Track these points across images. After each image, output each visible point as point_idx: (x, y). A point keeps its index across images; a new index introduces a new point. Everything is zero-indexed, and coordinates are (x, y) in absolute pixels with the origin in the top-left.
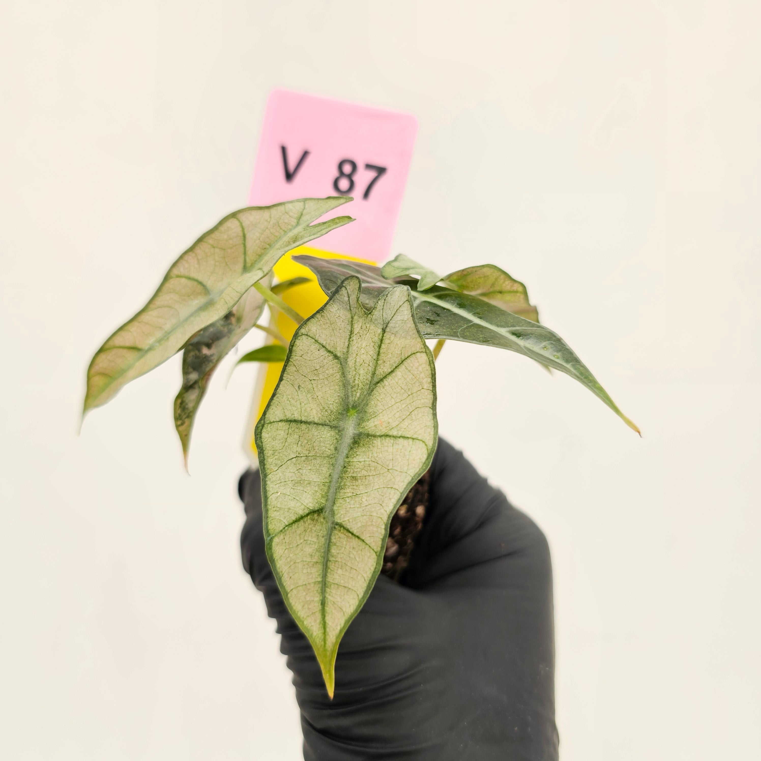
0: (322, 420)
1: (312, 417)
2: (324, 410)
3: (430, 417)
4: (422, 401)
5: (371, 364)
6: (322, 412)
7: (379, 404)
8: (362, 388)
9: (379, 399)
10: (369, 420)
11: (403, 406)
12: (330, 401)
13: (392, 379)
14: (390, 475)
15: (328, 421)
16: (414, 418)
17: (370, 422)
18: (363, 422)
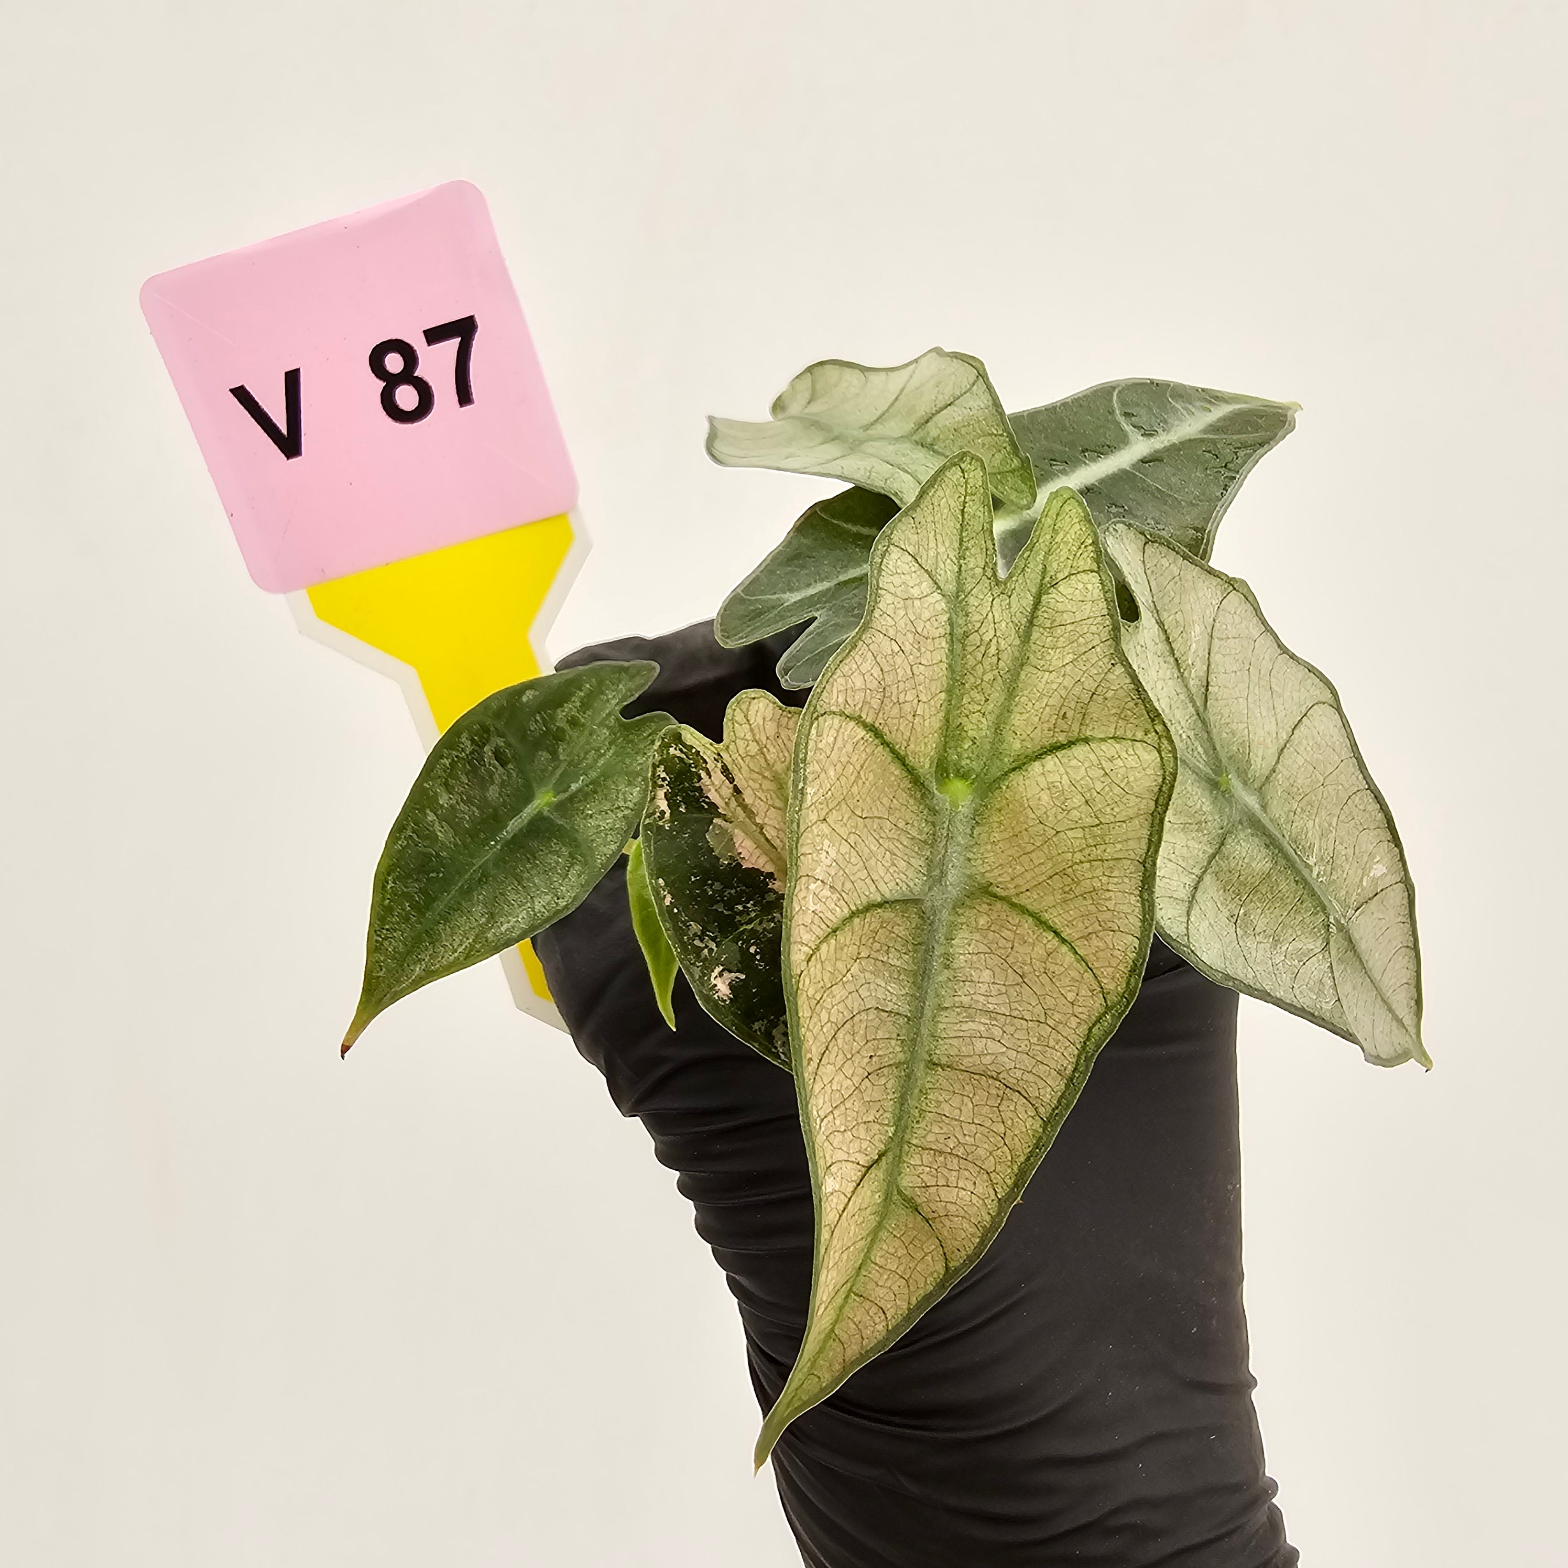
0: (1214, 839)
1: (1201, 855)
2: (1204, 824)
3: (1293, 665)
4: (1267, 657)
5: (1179, 691)
6: (1203, 832)
7: (1234, 726)
8: (1196, 735)
9: (1228, 721)
10: (1248, 761)
11: (1257, 691)
12: (1195, 805)
13: (1216, 675)
14: (1330, 787)
15: (1220, 831)
16: (1280, 691)
17: (1252, 762)
18: (1246, 774)
